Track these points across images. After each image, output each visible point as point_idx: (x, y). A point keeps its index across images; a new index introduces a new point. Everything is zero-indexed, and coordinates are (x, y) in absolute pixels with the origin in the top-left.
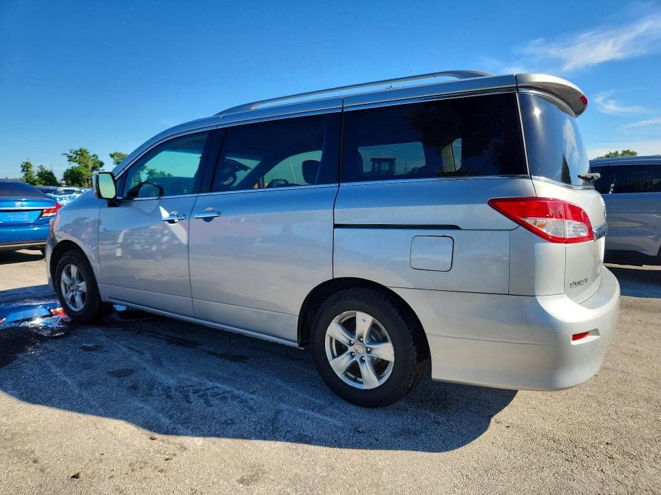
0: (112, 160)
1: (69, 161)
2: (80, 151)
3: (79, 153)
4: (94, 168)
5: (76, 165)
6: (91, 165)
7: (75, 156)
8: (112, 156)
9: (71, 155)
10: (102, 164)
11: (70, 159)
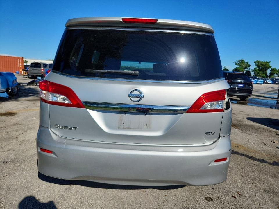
0: (255, 64)
1: (236, 65)
2: (241, 60)
3: (241, 61)
4: (246, 68)
5: (238, 66)
6: (244, 66)
7: (238, 63)
8: (255, 62)
9: (237, 62)
10: (249, 66)
11: (237, 64)
